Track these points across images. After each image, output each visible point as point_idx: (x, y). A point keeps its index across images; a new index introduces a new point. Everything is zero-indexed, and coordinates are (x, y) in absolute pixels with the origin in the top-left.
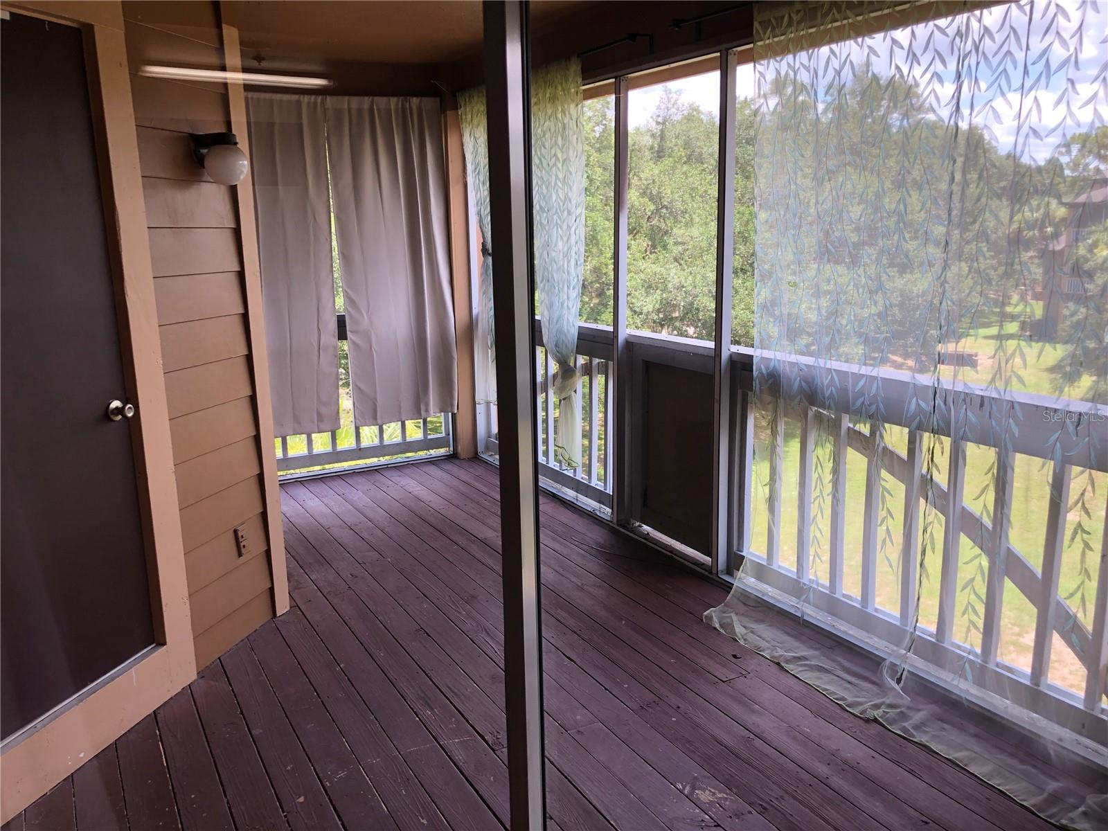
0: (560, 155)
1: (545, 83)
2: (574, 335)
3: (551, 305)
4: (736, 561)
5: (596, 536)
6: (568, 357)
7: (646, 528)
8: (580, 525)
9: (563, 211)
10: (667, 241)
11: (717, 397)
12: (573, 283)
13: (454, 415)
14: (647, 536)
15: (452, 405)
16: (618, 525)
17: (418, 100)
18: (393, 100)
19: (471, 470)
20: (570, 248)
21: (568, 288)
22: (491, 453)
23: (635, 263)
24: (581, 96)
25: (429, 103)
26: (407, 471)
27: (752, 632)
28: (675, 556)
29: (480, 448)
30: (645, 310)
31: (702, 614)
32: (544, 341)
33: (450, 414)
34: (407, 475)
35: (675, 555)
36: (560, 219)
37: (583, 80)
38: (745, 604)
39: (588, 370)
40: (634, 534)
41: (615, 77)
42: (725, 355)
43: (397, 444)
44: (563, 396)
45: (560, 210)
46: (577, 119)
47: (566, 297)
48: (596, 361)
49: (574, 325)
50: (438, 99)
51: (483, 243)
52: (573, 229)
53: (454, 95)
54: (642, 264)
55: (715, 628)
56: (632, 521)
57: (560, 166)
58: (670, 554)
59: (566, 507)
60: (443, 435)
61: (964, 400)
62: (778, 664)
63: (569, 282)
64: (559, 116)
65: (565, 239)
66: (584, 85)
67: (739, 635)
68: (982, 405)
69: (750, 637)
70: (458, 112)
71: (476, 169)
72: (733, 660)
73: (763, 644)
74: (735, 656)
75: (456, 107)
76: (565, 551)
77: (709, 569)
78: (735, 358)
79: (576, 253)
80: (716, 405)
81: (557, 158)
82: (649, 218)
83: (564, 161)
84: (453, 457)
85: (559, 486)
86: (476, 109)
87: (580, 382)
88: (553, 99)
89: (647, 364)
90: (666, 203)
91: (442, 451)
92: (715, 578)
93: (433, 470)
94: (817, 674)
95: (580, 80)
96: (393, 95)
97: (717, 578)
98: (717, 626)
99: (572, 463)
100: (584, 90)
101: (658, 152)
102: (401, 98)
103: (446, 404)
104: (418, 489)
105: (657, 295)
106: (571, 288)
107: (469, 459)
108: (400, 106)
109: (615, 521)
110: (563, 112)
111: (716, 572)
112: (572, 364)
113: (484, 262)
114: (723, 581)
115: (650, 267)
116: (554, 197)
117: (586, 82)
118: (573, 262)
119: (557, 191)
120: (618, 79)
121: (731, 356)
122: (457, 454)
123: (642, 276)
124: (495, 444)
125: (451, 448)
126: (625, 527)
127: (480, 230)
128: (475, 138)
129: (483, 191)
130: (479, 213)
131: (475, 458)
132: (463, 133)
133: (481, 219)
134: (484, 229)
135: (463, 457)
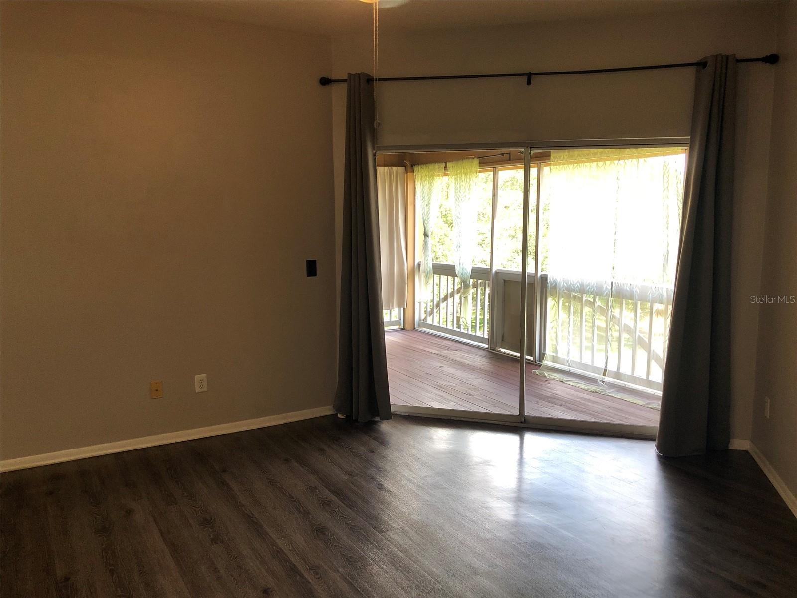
1: (461, 167)
2: (469, 270)
3: (460, 257)
4: (542, 356)
6: (467, 279)
7: (502, 350)
11: (536, 291)
13: (404, 310)
14: (504, 353)
15: (404, 305)
16: (491, 351)
17: (396, 169)
18: (385, 169)
22: (420, 327)
24: (478, 174)
25: (401, 170)
29: (416, 325)
31: (532, 371)
32: (458, 275)
33: (402, 309)
38: (549, 369)
39: (475, 286)
40: (499, 354)
41: (493, 168)
42: (539, 275)
46: (476, 183)
48: (479, 281)
49: (470, 266)
50: (404, 168)
51: (424, 232)
53: (412, 166)
56: (497, 348)
60: (398, 319)
62: (562, 382)
64: (468, 180)
67: (546, 376)
69: (551, 376)
70: (414, 174)
71: (423, 199)
72: (546, 381)
73: (555, 377)
75: (413, 172)
77: (533, 361)
78: (542, 276)
80: (536, 294)
84: (404, 329)
86: (424, 174)
87: (472, 291)
88: (466, 174)
89: (504, 280)
91: (396, 327)
94: (575, 383)
95: (478, 168)
97: (536, 363)
98: (538, 374)
99: (466, 327)
102: (390, 168)
103: (401, 304)
107: (412, 330)
108: (389, 171)
109: (489, 348)
110: (470, 179)
111: (536, 361)
112: (468, 282)
113: (425, 239)
114: (539, 363)
117: (480, 168)
120: (495, 166)
121: (541, 275)
124: (424, 323)
125: (402, 326)
126: (494, 350)
127: (423, 225)
128: (423, 186)
129: (426, 209)
130: (423, 218)
131: (414, 329)
132: (416, 184)
133: (424, 221)
134: (426, 225)
135: (408, 329)
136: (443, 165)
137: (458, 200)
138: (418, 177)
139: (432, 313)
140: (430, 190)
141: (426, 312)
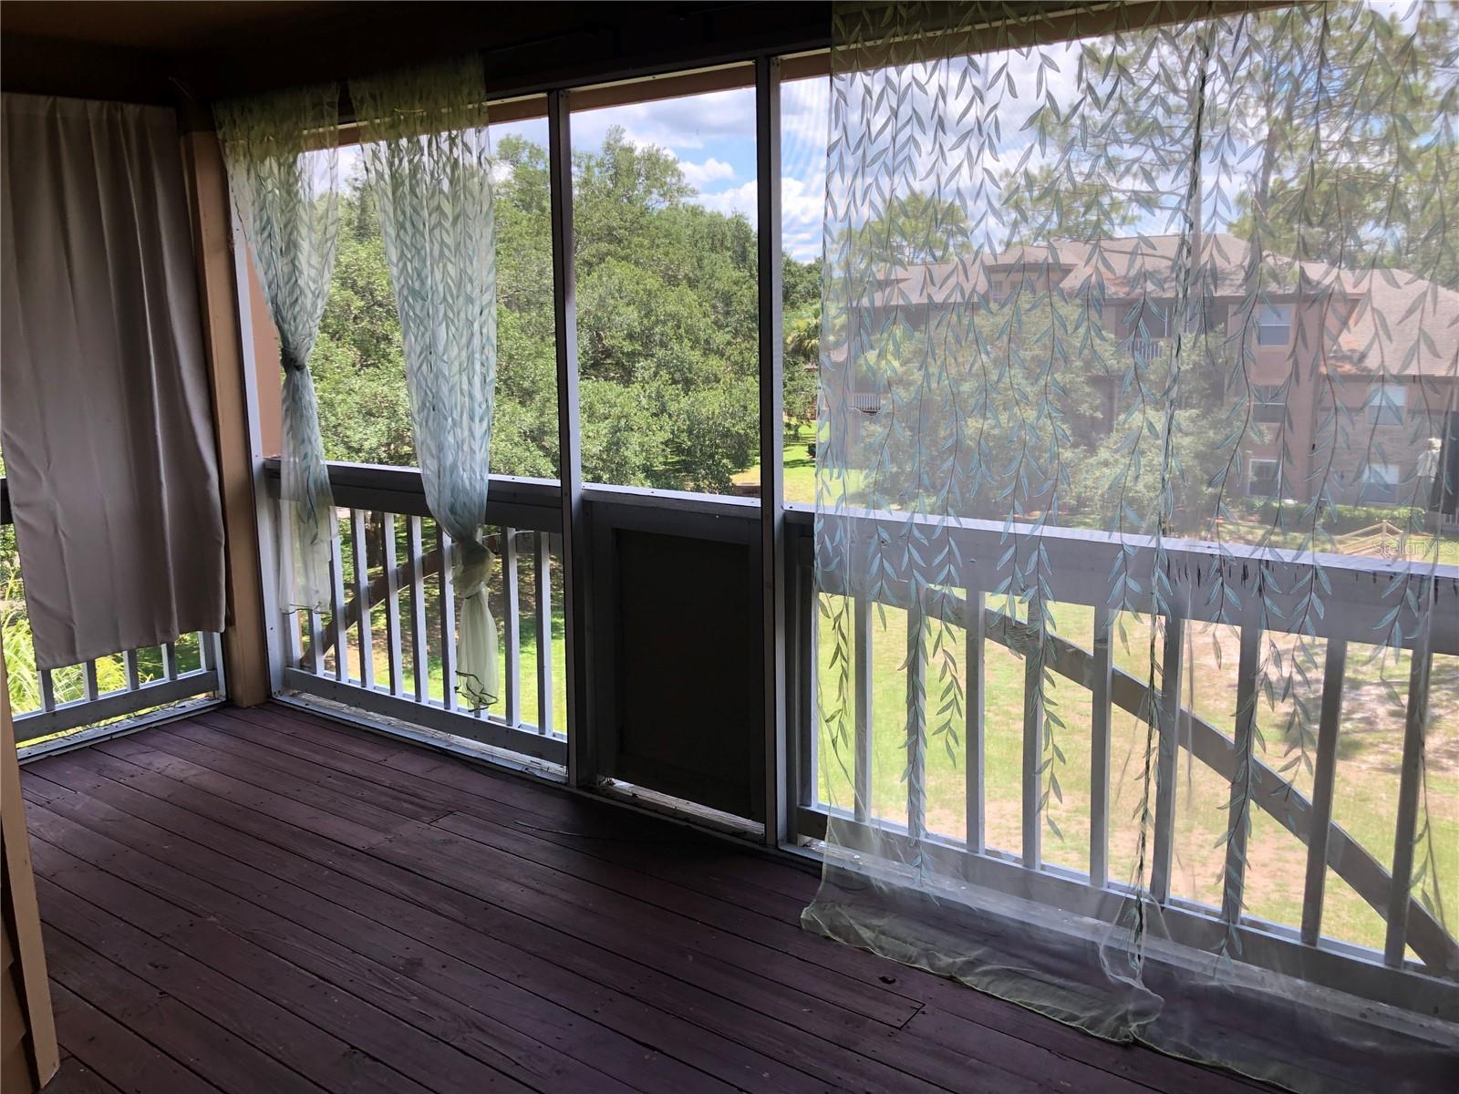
0: (447, 208)
2: (480, 494)
3: (441, 448)
5: (553, 812)
7: (620, 784)
8: (519, 798)
9: (458, 297)
10: (388, 350)
12: (478, 412)
13: (223, 636)
14: (632, 799)
16: (579, 787)
17: (138, 110)
18: (93, 106)
19: (272, 726)
20: (471, 358)
21: (472, 418)
22: (292, 692)
23: (346, 380)
24: (485, 117)
26: (155, 740)
27: (883, 933)
28: (693, 826)
29: (276, 686)
30: (367, 445)
31: (799, 919)
32: (430, 507)
33: (216, 634)
34: (157, 748)
35: (694, 823)
36: (453, 311)
37: (488, 92)
38: (842, 888)
40: (613, 798)
41: (549, 91)
43: (124, 696)
44: (469, 592)
45: (452, 296)
46: (480, 154)
47: (466, 433)
48: (514, 533)
49: (482, 479)
50: (172, 110)
51: (283, 350)
52: (476, 326)
54: (356, 383)
55: (828, 938)
56: (600, 778)
57: (447, 225)
58: (685, 824)
59: (473, 770)
60: (203, 669)
61: (1220, 571)
62: (954, 980)
63: (472, 412)
64: (444, 146)
65: (464, 340)
66: (489, 100)
67: (869, 942)
68: (1245, 576)
69: (886, 942)
70: (216, 135)
71: (264, 229)
72: (886, 986)
73: (913, 951)
74: (884, 980)
75: (211, 126)
76: (520, 848)
77: (762, 840)
79: (482, 364)
81: (443, 213)
82: (355, 318)
83: (456, 219)
84: (229, 705)
85: (440, 734)
89: (618, 533)
90: (380, 298)
91: (206, 698)
92: (772, 851)
93: (198, 733)
94: (1010, 984)
95: (483, 93)
96: (94, 97)
97: (777, 852)
98: (828, 933)
99: (486, 697)
100: (489, 107)
101: (360, 228)
102: (106, 103)
104: (193, 772)
105: (382, 424)
106: (477, 420)
107: (259, 707)
108: (105, 117)
109: (573, 782)
110: (452, 141)
111: (774, 843)
113: (288, 381)
114: (788, 856)
115: (368, 386)
116: (438, 276)
117: (491, 95)
118: (477, 380)
119: (445, 266)
120: (555, 93)
122: (232, 700)
123: (357, 399)
124: (302, 676)
125: (223, 691)
126: (591, 790)
127: (275, 328)
128: (258, 176)
129: (281, 265)
130: (274, 301)
131: (268, 703)
132: (230, 171)
133: (278, 312)
134: (286, 327)
135: (245, 704)
136: (331, 96)
137: (408, 225)
138: (233, 148)
139: (330, 638)
140: (289, 193)
141: (308, 630)
